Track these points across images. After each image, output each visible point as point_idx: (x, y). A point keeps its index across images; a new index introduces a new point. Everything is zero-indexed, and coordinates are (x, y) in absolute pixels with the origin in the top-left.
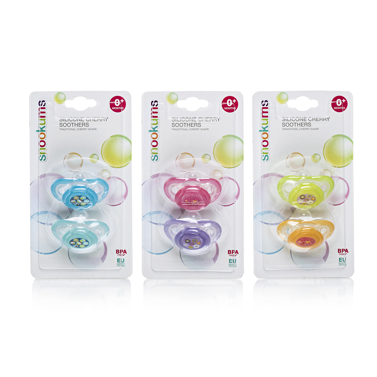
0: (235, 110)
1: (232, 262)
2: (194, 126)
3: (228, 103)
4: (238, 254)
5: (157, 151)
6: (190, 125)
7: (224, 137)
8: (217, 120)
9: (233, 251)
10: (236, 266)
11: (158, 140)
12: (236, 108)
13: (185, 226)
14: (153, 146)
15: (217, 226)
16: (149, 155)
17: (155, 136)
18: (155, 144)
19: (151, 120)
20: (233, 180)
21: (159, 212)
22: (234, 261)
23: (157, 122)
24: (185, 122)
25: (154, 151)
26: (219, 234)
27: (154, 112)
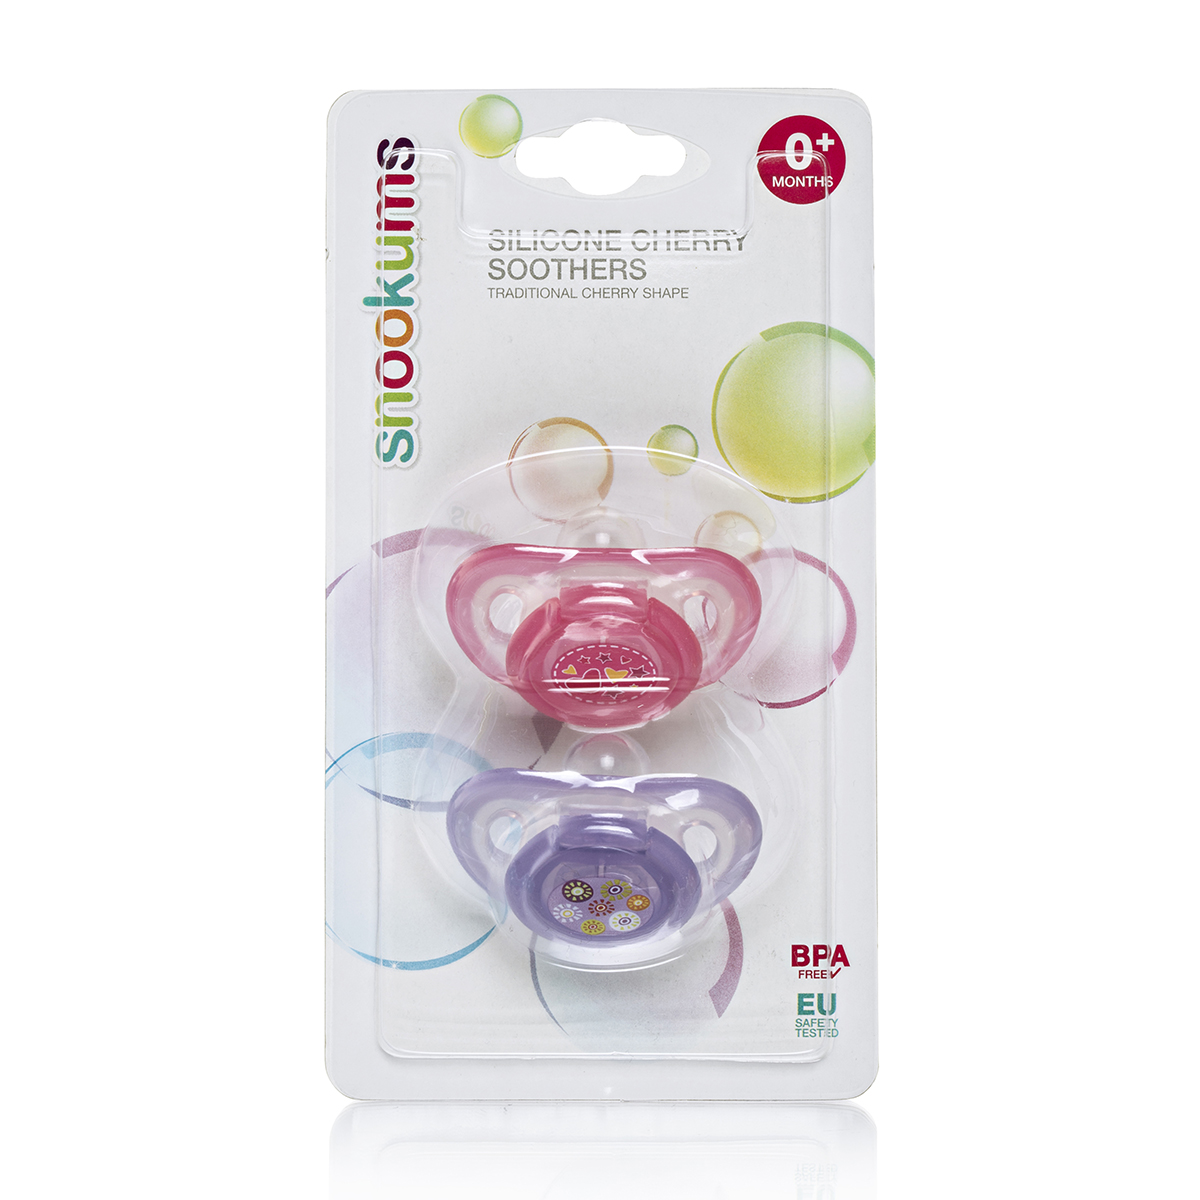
0: (831, 190)
1: (815, 1008)
2: (607, 273)
3: (790, 154)
4: (847, 964)
5: (406, 409)
6: (585, 269)
7: (769, 335)
8: (735, 245)
9: (821, 952)
10: (833, 1033)
11: (416, 350)
12: (837, 181)
13: (563, 809)
14: (389, 383)
15: (739, 809)
16: (367, 429)
17: (396, 328)
18: (396, 369)
19: (379, 241)
20: (822, 566)
21: (417, 740)
22: (827, 1006)
23: (410, 254)
24: (561, 253)
25: (393, 410)
26: (746, 858)
27: (392, 202)
